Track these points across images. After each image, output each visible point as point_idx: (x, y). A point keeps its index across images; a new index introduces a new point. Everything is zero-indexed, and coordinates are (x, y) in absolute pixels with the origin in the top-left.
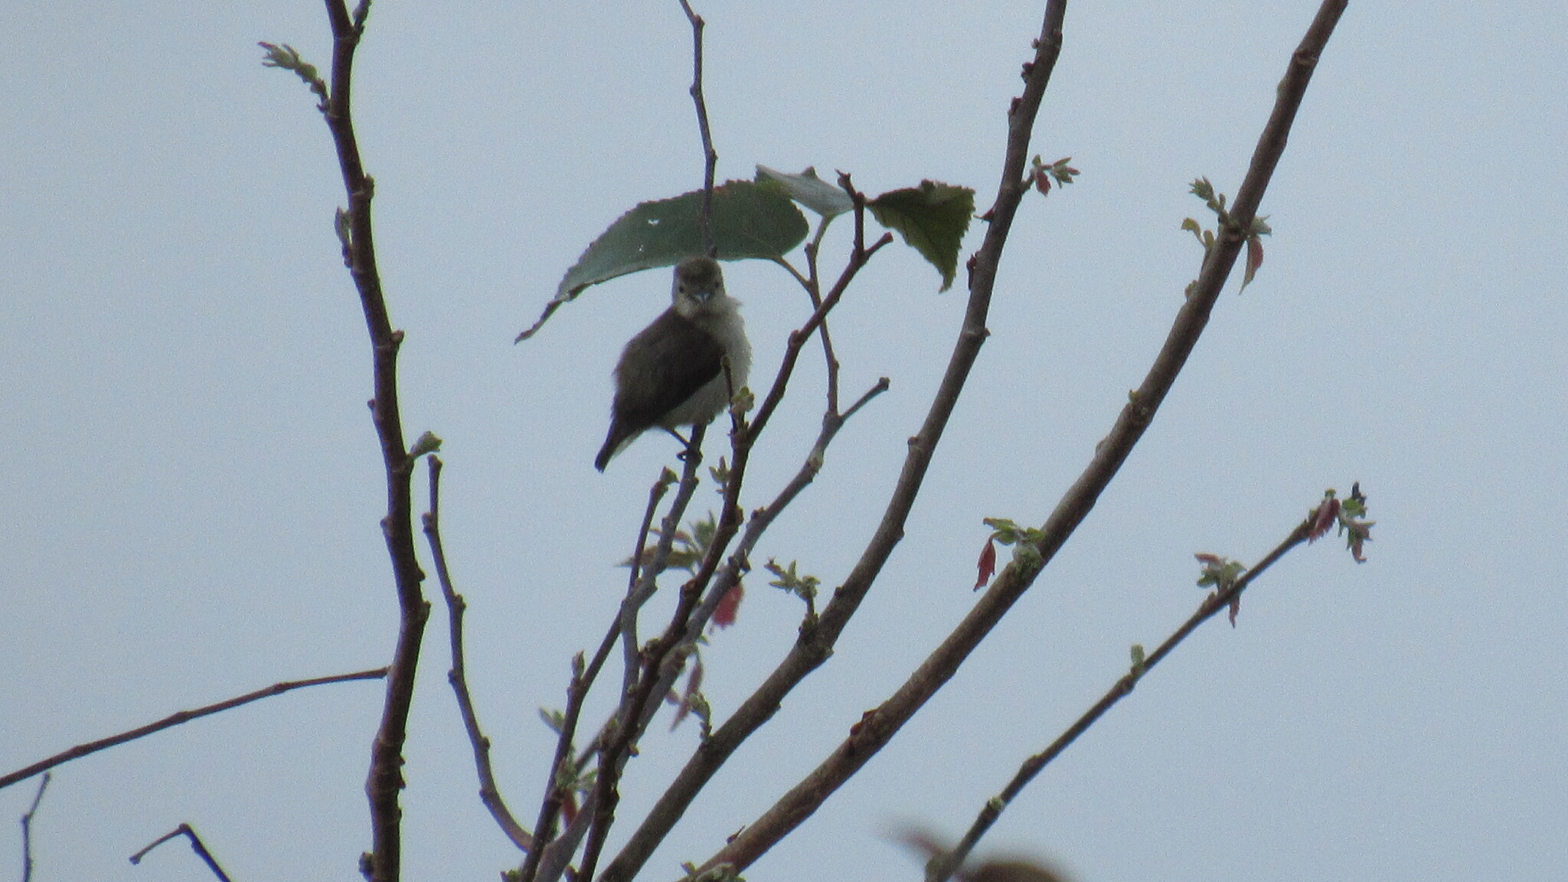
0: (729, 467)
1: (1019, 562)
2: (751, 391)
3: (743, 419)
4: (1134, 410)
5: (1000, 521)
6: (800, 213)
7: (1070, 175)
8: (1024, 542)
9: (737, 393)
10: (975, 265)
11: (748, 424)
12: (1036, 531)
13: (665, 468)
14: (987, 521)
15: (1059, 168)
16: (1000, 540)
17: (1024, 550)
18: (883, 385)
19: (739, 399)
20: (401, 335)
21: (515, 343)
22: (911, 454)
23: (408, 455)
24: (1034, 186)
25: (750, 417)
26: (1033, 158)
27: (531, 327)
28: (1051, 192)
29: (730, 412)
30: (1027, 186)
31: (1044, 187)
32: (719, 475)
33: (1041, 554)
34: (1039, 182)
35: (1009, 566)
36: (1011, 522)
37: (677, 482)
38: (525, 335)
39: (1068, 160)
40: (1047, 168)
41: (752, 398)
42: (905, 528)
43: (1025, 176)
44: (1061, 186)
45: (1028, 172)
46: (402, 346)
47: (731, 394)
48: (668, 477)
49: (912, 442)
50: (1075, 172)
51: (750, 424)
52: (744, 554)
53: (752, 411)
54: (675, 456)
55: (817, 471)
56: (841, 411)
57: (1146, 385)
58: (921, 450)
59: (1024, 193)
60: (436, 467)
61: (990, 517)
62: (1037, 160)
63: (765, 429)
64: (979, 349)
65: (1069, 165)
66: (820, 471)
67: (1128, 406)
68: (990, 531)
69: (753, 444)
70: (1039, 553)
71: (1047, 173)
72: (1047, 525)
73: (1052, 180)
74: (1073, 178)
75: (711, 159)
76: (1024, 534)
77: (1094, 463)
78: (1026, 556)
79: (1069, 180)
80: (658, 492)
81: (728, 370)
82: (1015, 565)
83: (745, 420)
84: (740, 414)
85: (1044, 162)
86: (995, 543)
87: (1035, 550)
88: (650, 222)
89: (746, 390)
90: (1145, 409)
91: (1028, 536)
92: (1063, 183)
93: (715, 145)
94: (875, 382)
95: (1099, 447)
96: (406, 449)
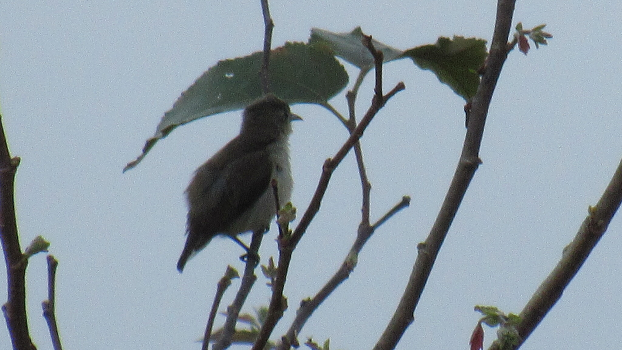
0: (276, 265)
1: (502, 340)
2: (293, 206)
3: (287, 228)
4: (593, 222)
5: (488, 309)
6: (343, 67)
7: (545, 39)
8: (506, 325)
9: (282, 208)
10: (470, 109)
11: (291, 231)
12: (515, 316)
13: (229, 266)
14: (477, 308)
15: (537, 33)
16: (487, 324)
17: (506, 331)
18: (406, 202)
19: (283, 212)
20: (18, 160)
21: (124, 172)
22: (420, 256)
23: (24, 255)
24: (517, 46)
25: (293, 227)
26: (515, 26)
27: (136, 159)
28: (529, 52)
29: (277, 222)
30: (512, 47)
31: (524, 47)
32: (269, 272)
33: (519, 334)
34: (520, 44)
35: (495, 344)
36: (496, 310)
37: (239, 277)
38: (131, 165)
39: (543, 27)
40: (527, 33)
41: (294, 211)
42: (415, 315)
43: (510, 39)
44: (537, 47)
45: (513, 37)
46: (18, 169)
47: (278, 208)
48: (231, 273)
49: (421, 246)
50: (549, 36)
51: (293, 232)
52: (294, 335)
53: (294, 222)
54: (238, 258)
55: (352, 270)
56: (372, 223)
57: (602, 202)
58: (429, 253)
59: (509, 52)
60: (52, 265)
61: (480, 306)
62: (519, 27)
63: (304, 235)
64: (474, 173)
65: (544, 30)
66: (355, 269)
67: (588, 219)
68: (479, 316)
69: (295, 247)
70: (517, 333)
71: (527, 37)
72: (525, 312)
73: (531, 42)
74: (548, 40)
75: (269, 26)
76: (507, 319)
77: (561, 263)
78: (508, 336)
79: (544, 42)
80: (223, 285)
81: (276, 189)
82: (499, 343)
83: (289, 229)
84: (285, 224)
85: (524, 28)
86: (484, 326)
87: (515, 332)
88: (227, 75)
89: (290, 205)
90: (601, 222)
91: (509, 320)
92: (539, 45)
93: (272, 16)
94: (400, 200)
95: (565, 250)
96: (21, 249)
